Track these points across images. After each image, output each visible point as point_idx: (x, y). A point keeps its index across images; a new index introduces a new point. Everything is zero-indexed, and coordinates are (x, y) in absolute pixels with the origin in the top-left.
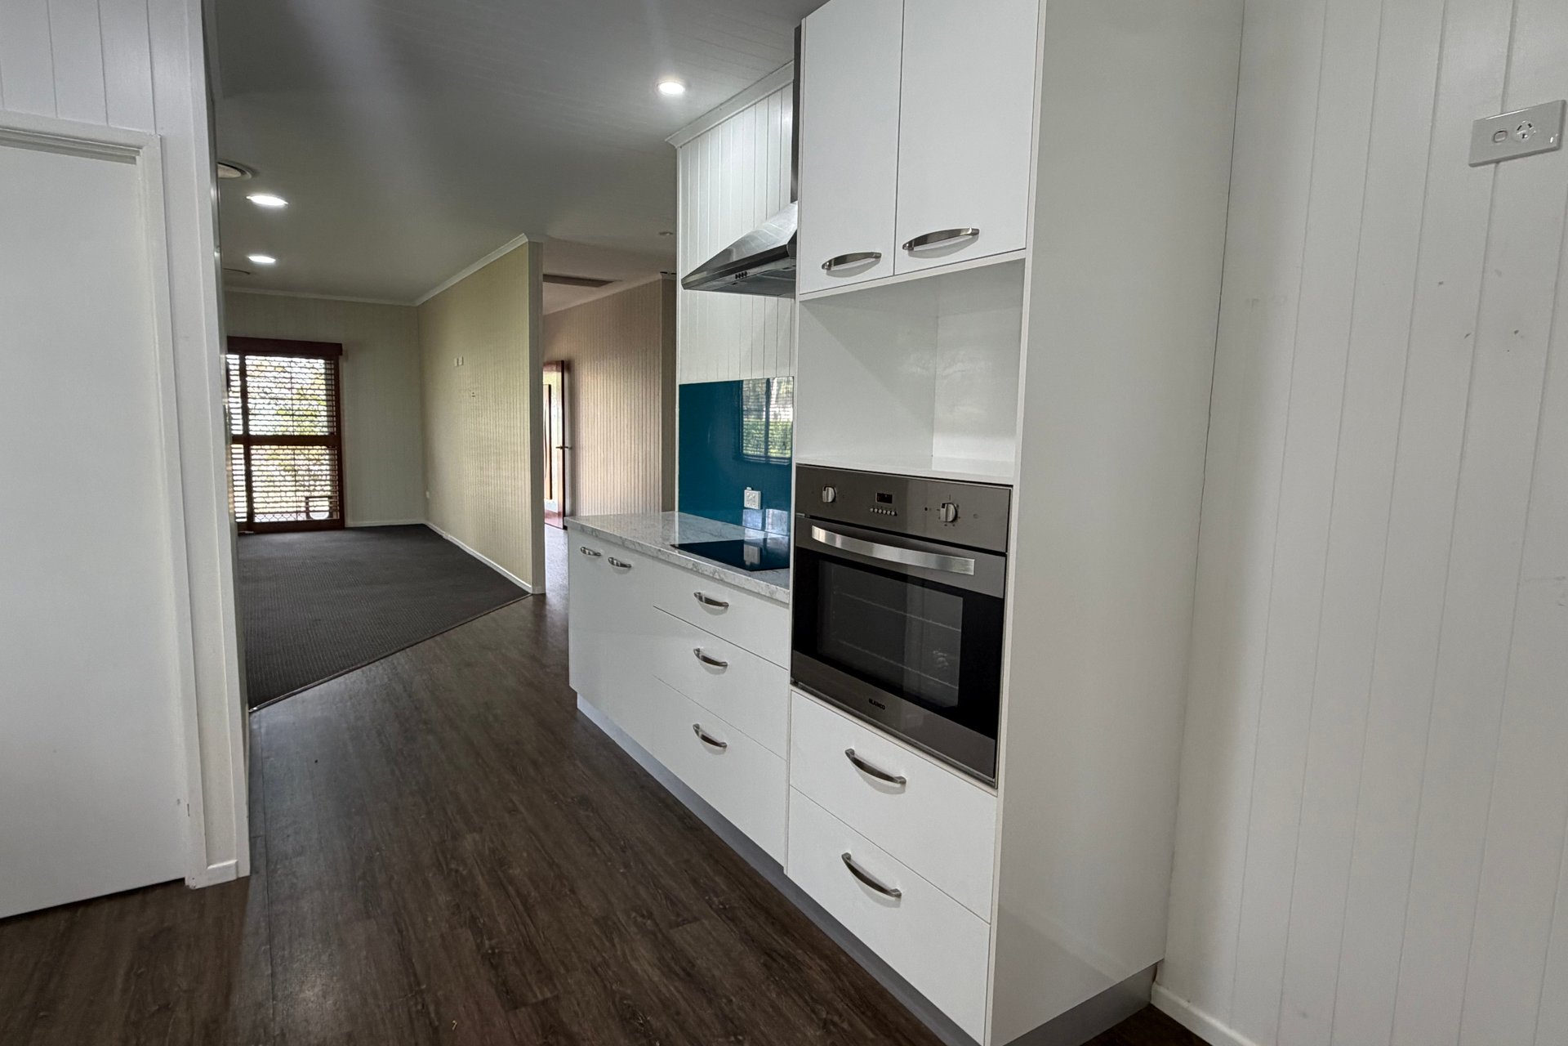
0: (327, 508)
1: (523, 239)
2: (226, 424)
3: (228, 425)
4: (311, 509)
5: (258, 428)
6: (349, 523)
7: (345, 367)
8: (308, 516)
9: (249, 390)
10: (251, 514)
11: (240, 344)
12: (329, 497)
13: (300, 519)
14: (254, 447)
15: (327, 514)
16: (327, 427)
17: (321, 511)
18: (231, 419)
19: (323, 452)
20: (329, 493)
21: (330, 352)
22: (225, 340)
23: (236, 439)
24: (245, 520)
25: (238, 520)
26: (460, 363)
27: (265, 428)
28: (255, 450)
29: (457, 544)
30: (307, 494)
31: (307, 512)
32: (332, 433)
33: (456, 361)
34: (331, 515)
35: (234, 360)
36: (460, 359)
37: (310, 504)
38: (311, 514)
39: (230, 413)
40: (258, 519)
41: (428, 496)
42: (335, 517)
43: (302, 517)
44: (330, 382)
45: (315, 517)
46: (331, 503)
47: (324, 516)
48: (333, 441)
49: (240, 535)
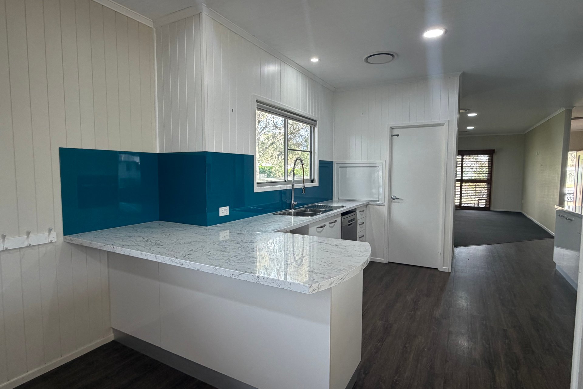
0: (485, 203)
1: (563, 109)
2: (455, 176)
3: (456, 176)
4: (479, 203)
5: (465, 177)
6: (492, 209)
7: (495, 157)
8: (478, 205)
9: (464, 166)
10: (461, 203)
11: (461, 152)
12: (486, 200)
13: (475, 206)
14: (464, 183)
15: (485, 205)
16: (487, 177)
17: (483, 204)
18: (457, 175)
19: (486, 185)
20: (486, 199)
21: (490, 153)
22: (457, 151)
23: (458, 181)
24: (459, 205)
25: (456, 205)
26: (538, 154)
27: (467, 177)
28: (464, 184)
29: (531, 219)
30: (479, 198)
31: (478, 204)
32: (488, 179)
33: (537, 153)
34: (486, 206)
35: (460, 157)
36: (538, 152)
37: (479, 202)
38: (479, 205)
39: (457, 173)
40: (463, 205)
41: (523, 202)
42: (487, 206)
43: (476, 206)
44: (490, 162)
45: (480, 206)
46: (486, 202)
47: (484, 206)
48: (489, 182)
49: (456, 209)
